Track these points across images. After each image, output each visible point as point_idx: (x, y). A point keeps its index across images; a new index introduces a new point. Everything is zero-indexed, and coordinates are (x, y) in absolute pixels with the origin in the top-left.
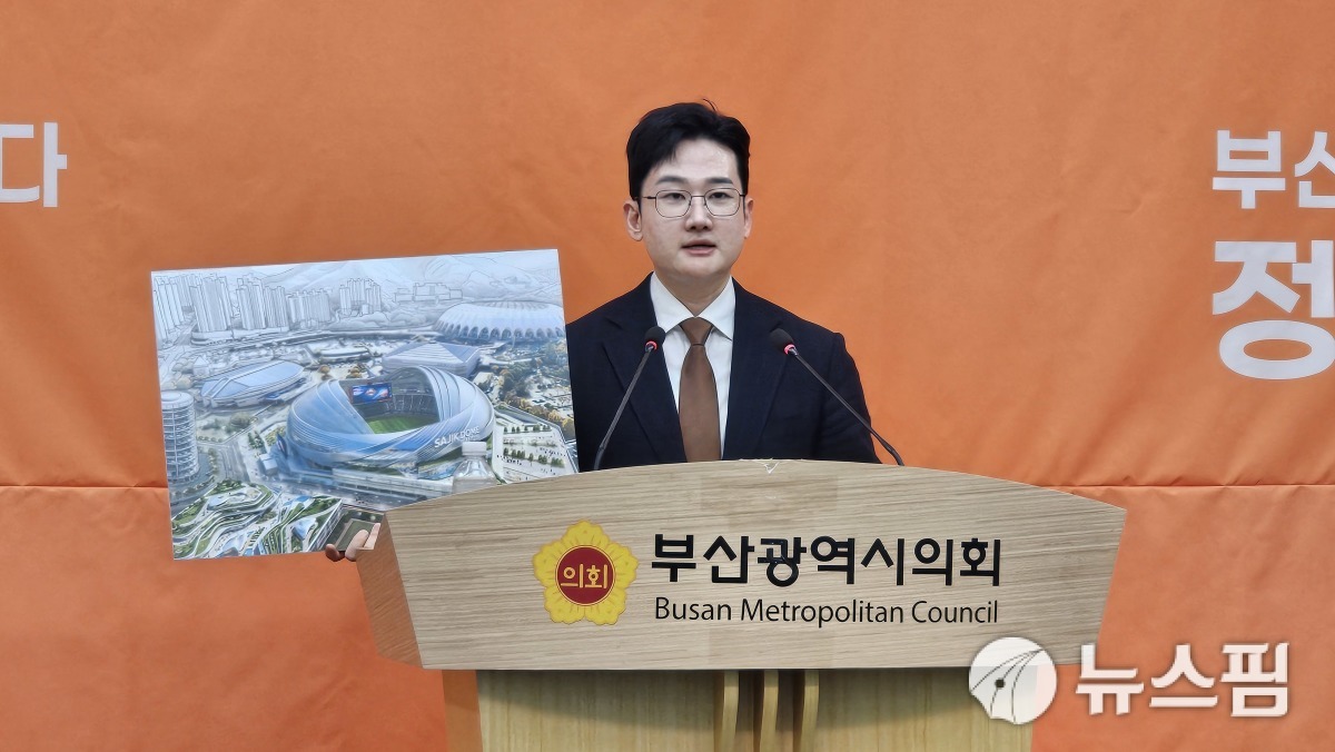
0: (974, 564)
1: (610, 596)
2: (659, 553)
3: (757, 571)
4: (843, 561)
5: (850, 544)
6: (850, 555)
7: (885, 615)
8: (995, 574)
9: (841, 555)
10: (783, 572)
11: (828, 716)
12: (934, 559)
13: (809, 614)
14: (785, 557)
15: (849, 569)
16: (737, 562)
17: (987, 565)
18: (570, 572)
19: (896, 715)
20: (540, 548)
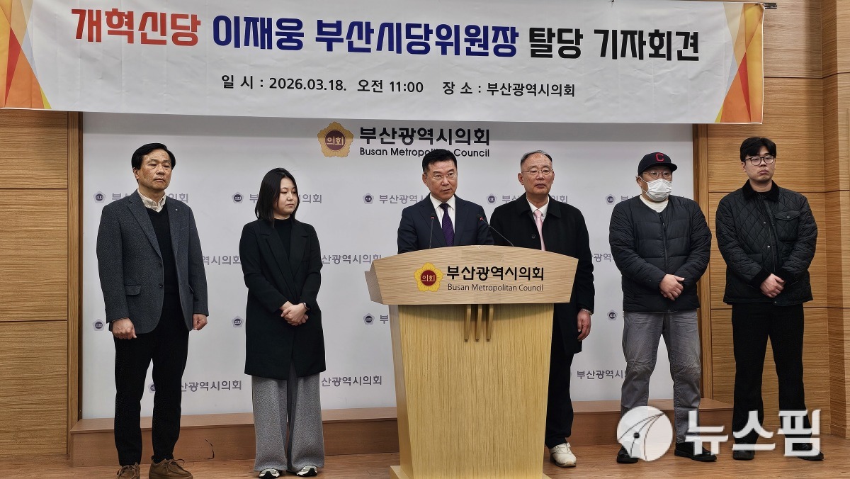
0: (536, 274)
1: (435, 283)
2: (449, 271)
3: (476, 276)
4: (500, 274)
5: (502, 269)
6: (502, 272)
7: (511, 289)
8: (542, 277)
9: (499, 272)
10: (483, 276)
11: (496, 317)
12: (525, 273)
13: (490, 288)
14: (484, 272)
15: (502, 276)
16: (471, 274)
17: (540, 275)
18: (424, 277)
19: (514, 317)
20: (416, 270)
